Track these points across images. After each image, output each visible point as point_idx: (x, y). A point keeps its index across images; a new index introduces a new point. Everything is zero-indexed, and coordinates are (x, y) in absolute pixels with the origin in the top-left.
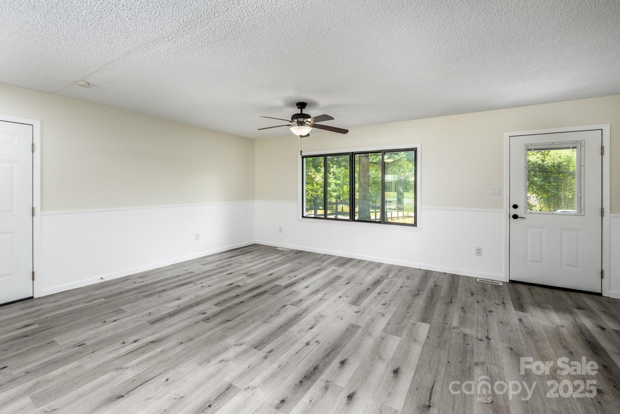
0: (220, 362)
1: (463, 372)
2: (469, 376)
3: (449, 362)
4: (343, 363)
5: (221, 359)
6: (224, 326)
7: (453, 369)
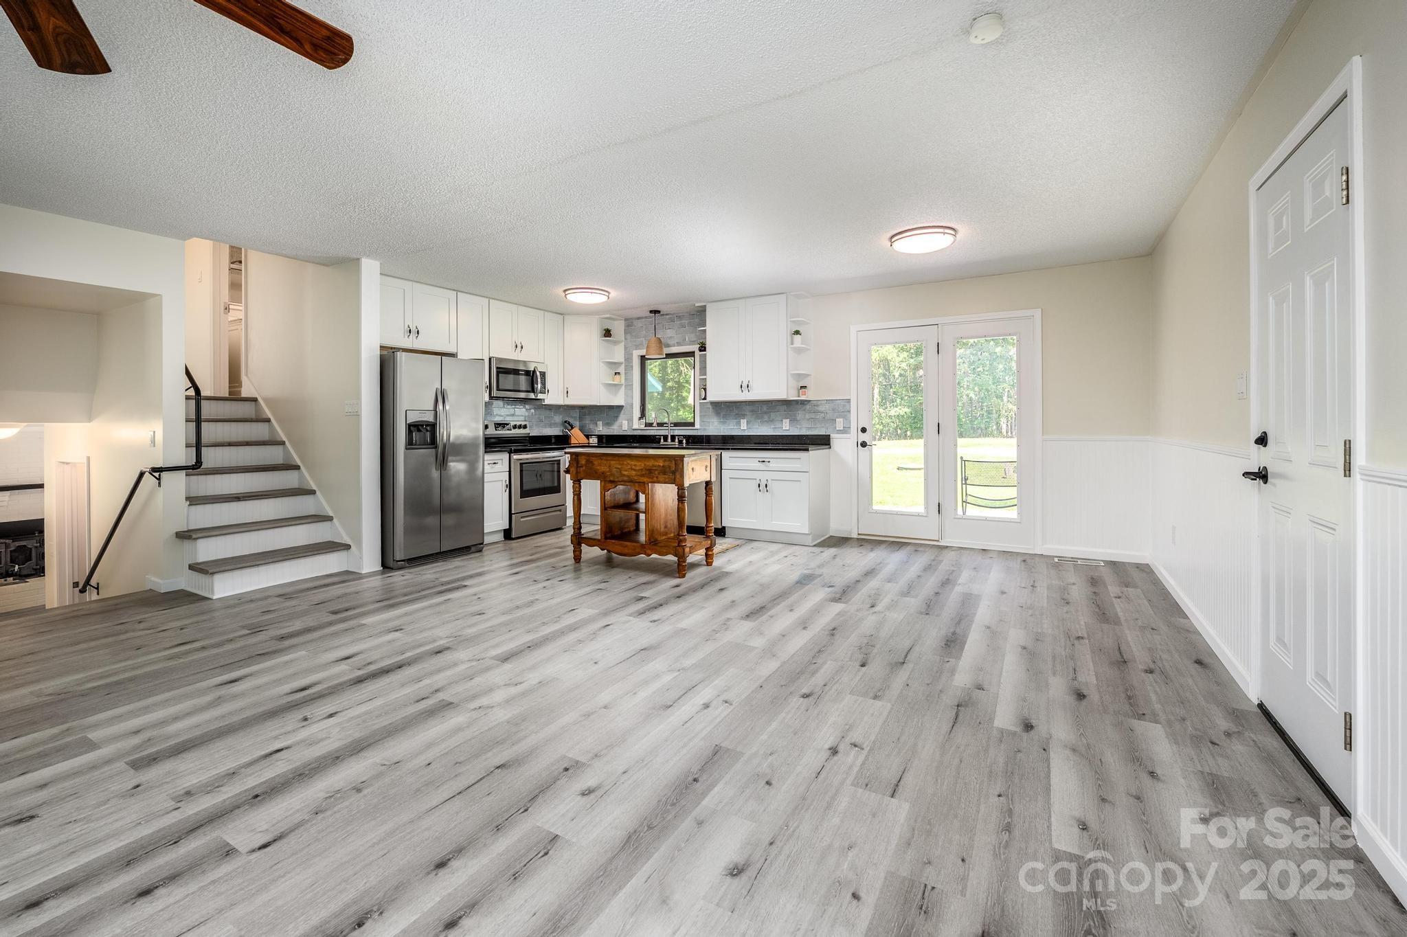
0: (521, 683)
5: (519, 686)
6: (515, 748)
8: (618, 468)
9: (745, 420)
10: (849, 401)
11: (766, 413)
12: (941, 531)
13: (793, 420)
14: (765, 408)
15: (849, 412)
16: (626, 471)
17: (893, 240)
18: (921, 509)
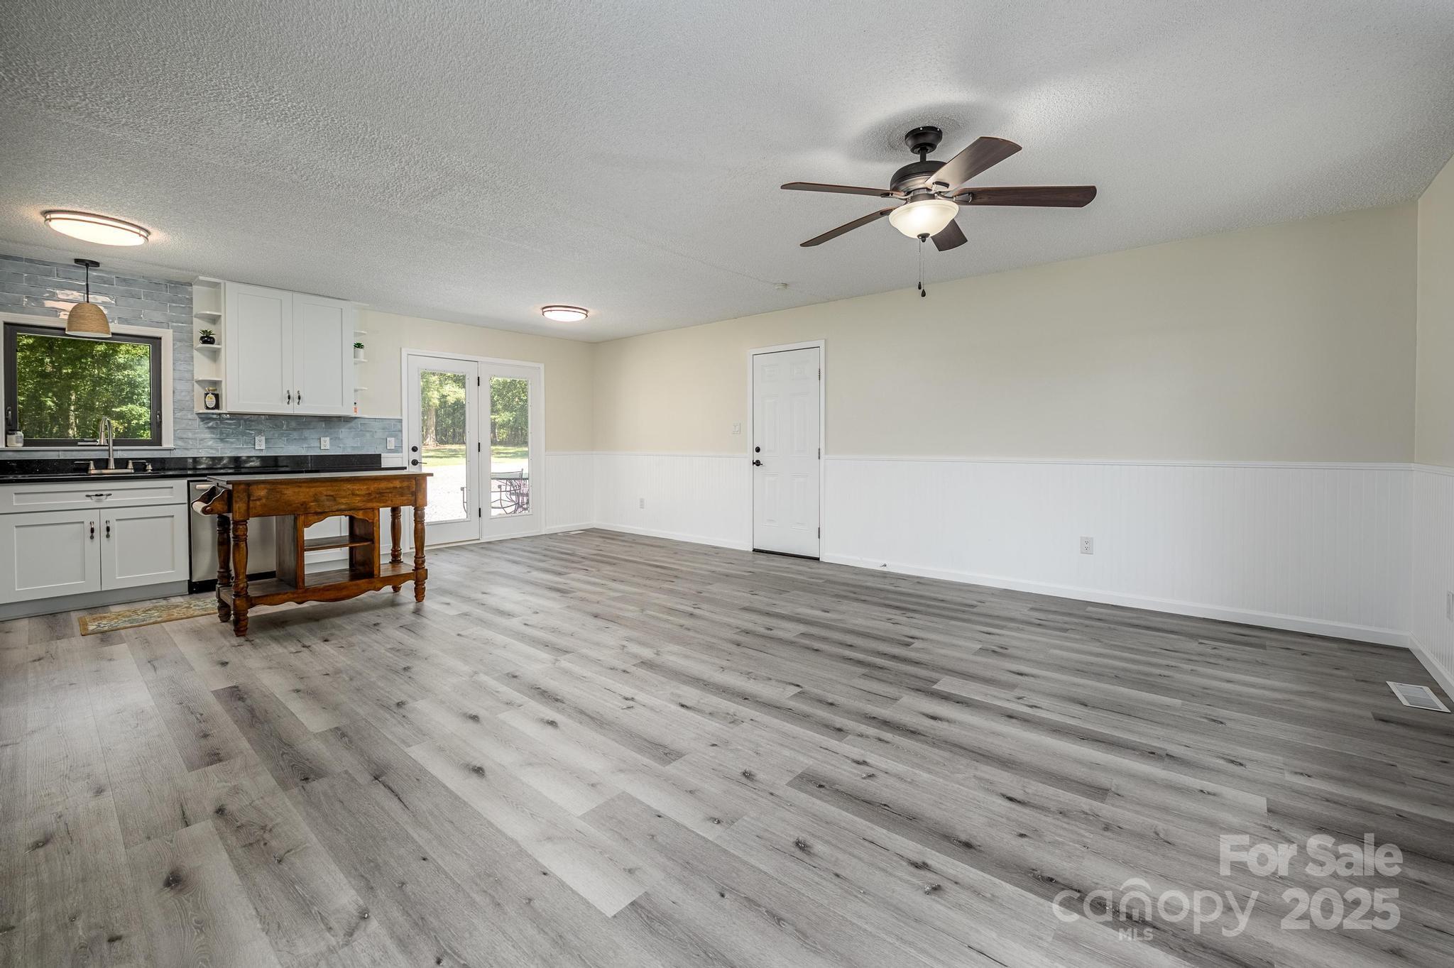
1: (376, 866)
2: (356, 870)
3: (424, 859)
4: (552, 723)
7: (400, 852)
8: (332, 496)
9: (263, 438)
10: (401, 421)
11: (295, 429)
12: (480, 532)
13: (335, 439)
14: (293, 424)
15: (401, 431)
16: (344, 497)
17: (544, 310)
18: (463, 516)
